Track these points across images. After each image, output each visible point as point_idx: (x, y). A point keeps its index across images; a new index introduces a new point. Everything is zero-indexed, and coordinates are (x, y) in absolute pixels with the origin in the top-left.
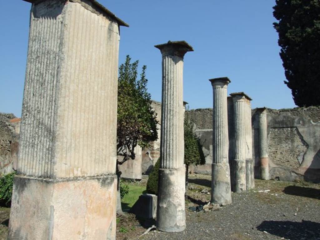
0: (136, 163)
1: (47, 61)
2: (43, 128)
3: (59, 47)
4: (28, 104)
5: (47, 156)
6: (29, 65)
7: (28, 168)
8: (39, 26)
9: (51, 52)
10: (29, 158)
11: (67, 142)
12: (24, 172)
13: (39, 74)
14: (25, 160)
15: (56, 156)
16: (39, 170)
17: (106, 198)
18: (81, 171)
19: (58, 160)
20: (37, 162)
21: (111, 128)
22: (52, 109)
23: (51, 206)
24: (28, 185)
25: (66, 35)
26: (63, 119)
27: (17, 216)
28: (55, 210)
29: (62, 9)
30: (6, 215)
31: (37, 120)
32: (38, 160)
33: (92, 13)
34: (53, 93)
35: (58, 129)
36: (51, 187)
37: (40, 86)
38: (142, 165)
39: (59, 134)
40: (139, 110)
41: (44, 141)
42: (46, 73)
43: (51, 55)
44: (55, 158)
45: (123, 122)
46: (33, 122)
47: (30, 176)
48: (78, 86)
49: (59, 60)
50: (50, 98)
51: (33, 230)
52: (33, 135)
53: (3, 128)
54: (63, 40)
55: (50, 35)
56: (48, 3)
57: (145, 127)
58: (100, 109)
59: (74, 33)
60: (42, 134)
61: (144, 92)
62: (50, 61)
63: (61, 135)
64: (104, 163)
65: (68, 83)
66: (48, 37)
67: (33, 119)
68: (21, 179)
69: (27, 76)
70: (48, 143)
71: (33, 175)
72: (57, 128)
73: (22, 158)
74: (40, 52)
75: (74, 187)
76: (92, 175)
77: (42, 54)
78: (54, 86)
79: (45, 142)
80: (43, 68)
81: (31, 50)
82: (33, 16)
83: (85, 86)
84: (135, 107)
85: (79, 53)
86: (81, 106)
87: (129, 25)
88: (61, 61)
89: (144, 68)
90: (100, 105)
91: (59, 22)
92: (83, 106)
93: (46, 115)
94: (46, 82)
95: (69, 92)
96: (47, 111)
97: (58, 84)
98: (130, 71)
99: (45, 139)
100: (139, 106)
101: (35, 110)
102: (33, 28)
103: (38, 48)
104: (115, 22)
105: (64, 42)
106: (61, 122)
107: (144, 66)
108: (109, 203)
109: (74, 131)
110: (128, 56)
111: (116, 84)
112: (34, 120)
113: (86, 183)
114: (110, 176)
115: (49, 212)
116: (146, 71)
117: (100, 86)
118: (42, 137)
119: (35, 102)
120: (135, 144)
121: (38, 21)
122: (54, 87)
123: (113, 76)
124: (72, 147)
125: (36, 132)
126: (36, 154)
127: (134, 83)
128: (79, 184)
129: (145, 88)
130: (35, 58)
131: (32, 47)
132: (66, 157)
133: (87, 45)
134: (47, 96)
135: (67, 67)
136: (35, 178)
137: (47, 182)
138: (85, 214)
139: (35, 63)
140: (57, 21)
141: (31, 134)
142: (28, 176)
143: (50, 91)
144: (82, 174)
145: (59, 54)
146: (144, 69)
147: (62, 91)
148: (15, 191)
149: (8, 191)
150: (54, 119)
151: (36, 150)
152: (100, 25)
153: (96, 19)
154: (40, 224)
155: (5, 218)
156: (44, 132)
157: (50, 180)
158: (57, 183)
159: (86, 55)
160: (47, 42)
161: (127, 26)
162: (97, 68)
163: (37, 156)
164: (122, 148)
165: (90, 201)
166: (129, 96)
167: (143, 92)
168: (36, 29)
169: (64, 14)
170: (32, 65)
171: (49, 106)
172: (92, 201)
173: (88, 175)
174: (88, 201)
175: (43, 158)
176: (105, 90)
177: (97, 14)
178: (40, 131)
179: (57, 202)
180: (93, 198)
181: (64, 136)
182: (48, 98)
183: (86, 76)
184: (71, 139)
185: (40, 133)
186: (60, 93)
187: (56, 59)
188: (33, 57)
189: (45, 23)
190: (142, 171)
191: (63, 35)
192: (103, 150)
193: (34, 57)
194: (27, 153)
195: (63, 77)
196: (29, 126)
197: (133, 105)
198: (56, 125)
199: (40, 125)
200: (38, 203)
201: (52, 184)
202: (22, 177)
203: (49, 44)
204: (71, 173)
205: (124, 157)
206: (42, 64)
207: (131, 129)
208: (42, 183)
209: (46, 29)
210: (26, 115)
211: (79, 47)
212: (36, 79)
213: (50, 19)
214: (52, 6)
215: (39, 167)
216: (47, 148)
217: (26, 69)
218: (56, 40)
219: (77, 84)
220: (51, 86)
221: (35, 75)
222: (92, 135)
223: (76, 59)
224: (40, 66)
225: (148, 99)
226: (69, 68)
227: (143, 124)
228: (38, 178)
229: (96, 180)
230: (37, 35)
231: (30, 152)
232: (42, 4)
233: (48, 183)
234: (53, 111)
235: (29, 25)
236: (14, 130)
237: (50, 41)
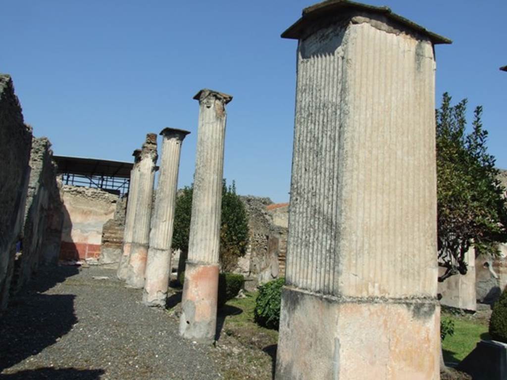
0: (465, 282)
1: (323, 120)
2: (321, 218)
3: (341, 95)
4: (299, 184)
5: (328, 260)
6: (299, 127)
7: (301, 277)
8: (310, 69)
9: (328, 105)
10: (302, 262)
11: (357, 241)
12: (295, 282)
13: (313, 139)
14: (296, 264)
15: (342, 262)
16: (316, 281)
17: (423, 338)
18: (379, 289)
19: (344, 268)
20: (314, 269)
21: (427, 218)
22: (333, 190)
23: (335, 339)
24: (301, 302)
25: (351, 75)
26: (350, 205)
27: (287, 345)
28: (342, 346)
29: (342, 38)
30: (267, 338)
31: (312, 206)
32: (315, 266)
33: (388, 34)
34: (334, 165)
35: (343, 220)
36: (334, 309)
37: (315, 156)
38: (477, 285)
39: (345, 228)
40: (472, 187)
41: (322, 238)
42: (322, 136)
43: (328, 109)
44: (340, 265)
45: (444, 209)
46: (307, 209)
47: (303, 289)
48: (370, 152)
49: (342, 115)
50: (330, 174)
51: (309, 370)
52: (306, 229)
53: (258, 217)
54: (347, 84)
55: (325, 79)
56: (321, 34)
57: (487, 216)
58: (408, 187)
59: (361, 70)
60: (320, 228)
61: (481, 154)
62: (327, 118)
63: (348, 229)
64: (417, 278)
65: (356, 149)
66: (323, 84)
67: (305, 206)
68: (291, 292)
69: (296, 143)
70: (329, 242)
71: (308, 288)
72: (341, 219)
73: (293, 262)
74: (312, 107)
75: (369, 313)
76: (398, 296)
77: (316, 109)
78: (336, 155)
79: (324, 239)
80: (318, 129)
81: (301, 106)
82: (300, 57)
83: (382, 152)
84: (466, 181)
85: (371, 100)
86: (377, 184)
87: (452, 40)
88: (344, 117)
89: (478, 110)
90: (408, 181)
91: (338, 58)
92: (380, 184)
93: (324, 199)
94: (323, 150)
95: (358, 162)
96: (326, 194)
97: (341, 151)
98: (451, 120)
99: (325, 235)
100: (472, 179)
101: (309, 192)
102: (301, 73)
103: (310, 101)
104: (426, 41)
105: (347, 87)
106: (347, 209)
107: (478, 108)
108: (427, 348)
109: (367, 223)
110: (445, 95)
111: (433, 143)
112: (308, 207)
113: (388, 309)
114: (427, 302)
115: (333, 349)
116: (482, 116)
117: (405, 149)
118: (319, 231)
119: (309, 181)
120: (466, 246)
121: (309, 63)
122: (336, 157)
123: (427, 131)
124: (365, 249)
125: (310, 224)
126: (312, 258)
127: (461, 140)
128: (376, 309)
129: (483, 146)
130: (306, 117)
131: (301, 101)
132: (356, 264)
133: (383, 85)
134: (325, 171)
135: (354, 124)
136: (311, 293)
137: (329, 301)
138: (387, 359)
139: (306, 123)
140: (336, 57)
141: (304, 227)
142: (301, 289)
143: (330, 162)
144: (381, 293)
145: (341, 105)
146: (478, 114)
147: (348, 162)
148: (284, 309)
149: (268, 305)
150: (337, 205)
151: (311, 251)
152: (402, 49)
153: (395, 42)
154: (319, 363)
155: (266, 344)
156: (323, 225)
157: (334, 298)
158: (344, 304)
159: (382, 101)
160: (323, 91)
161: (449, 42)
162: (400, 121)
163: (312, 260)
164: (442, 252)
165: (396, 340)
166: (453, 163)
167: (478, 153)
168: (306, 74)
169: (346, 44)
170: (302, 126)
171: (329, 186)
172: (398, 339)
173: (391, 296)
174: (391, 340)
175: (321, 263)
176: (414, 155)
177: (396, 33)
178: (317, 223)
179: (345, 333)
180: (400, 335)
181: (353, 232)
182: (327, 174)
183: (383, 136)
184: (363, 237)
185: (317, 225)
186: (345, 164)
187: (336, 114)
188: (303, 116)
189: (318, 64)
190: (477, 297)
191: (346, 77)
192: (414, 256)
193: (305, 115)
194: (299, 254)
195: (349, 140)
196: (301, 215)
197: (460, 178)
198: (341, 215)
199: (317, 214)
200: (317, 331)
201: (336, 305)
202: (293, 289)
203: (325, 93)
204: (364, 289)
205: (446, 269)
206: (317, 123)
207: (460, 219)
208: (321, 302)
209: (319, 71)
210: (297, 199)
211: (370, 91)
212: (308, 146)
213: (326, 56)
214: (327, 36)
215: (316, 278)
216: (328, 248)
217: (294, 133)
218: (335, 86)
219: (370, 149)
220: (330, 156)
221: (307, 141)
222: (395, 230)
223: (366, 109)
224: (313, 127)
225: (490, 166)
226: (357, 124)
227: (483, 212)
228: (314, 294)
229: (405, 306)
230: (308, 83)
231: (303, 253)
232: (312, 36)
233: (331, 303)
234: (334, 193)
235: (296, 70)
236: (271, 221)
237: (327, 89)
